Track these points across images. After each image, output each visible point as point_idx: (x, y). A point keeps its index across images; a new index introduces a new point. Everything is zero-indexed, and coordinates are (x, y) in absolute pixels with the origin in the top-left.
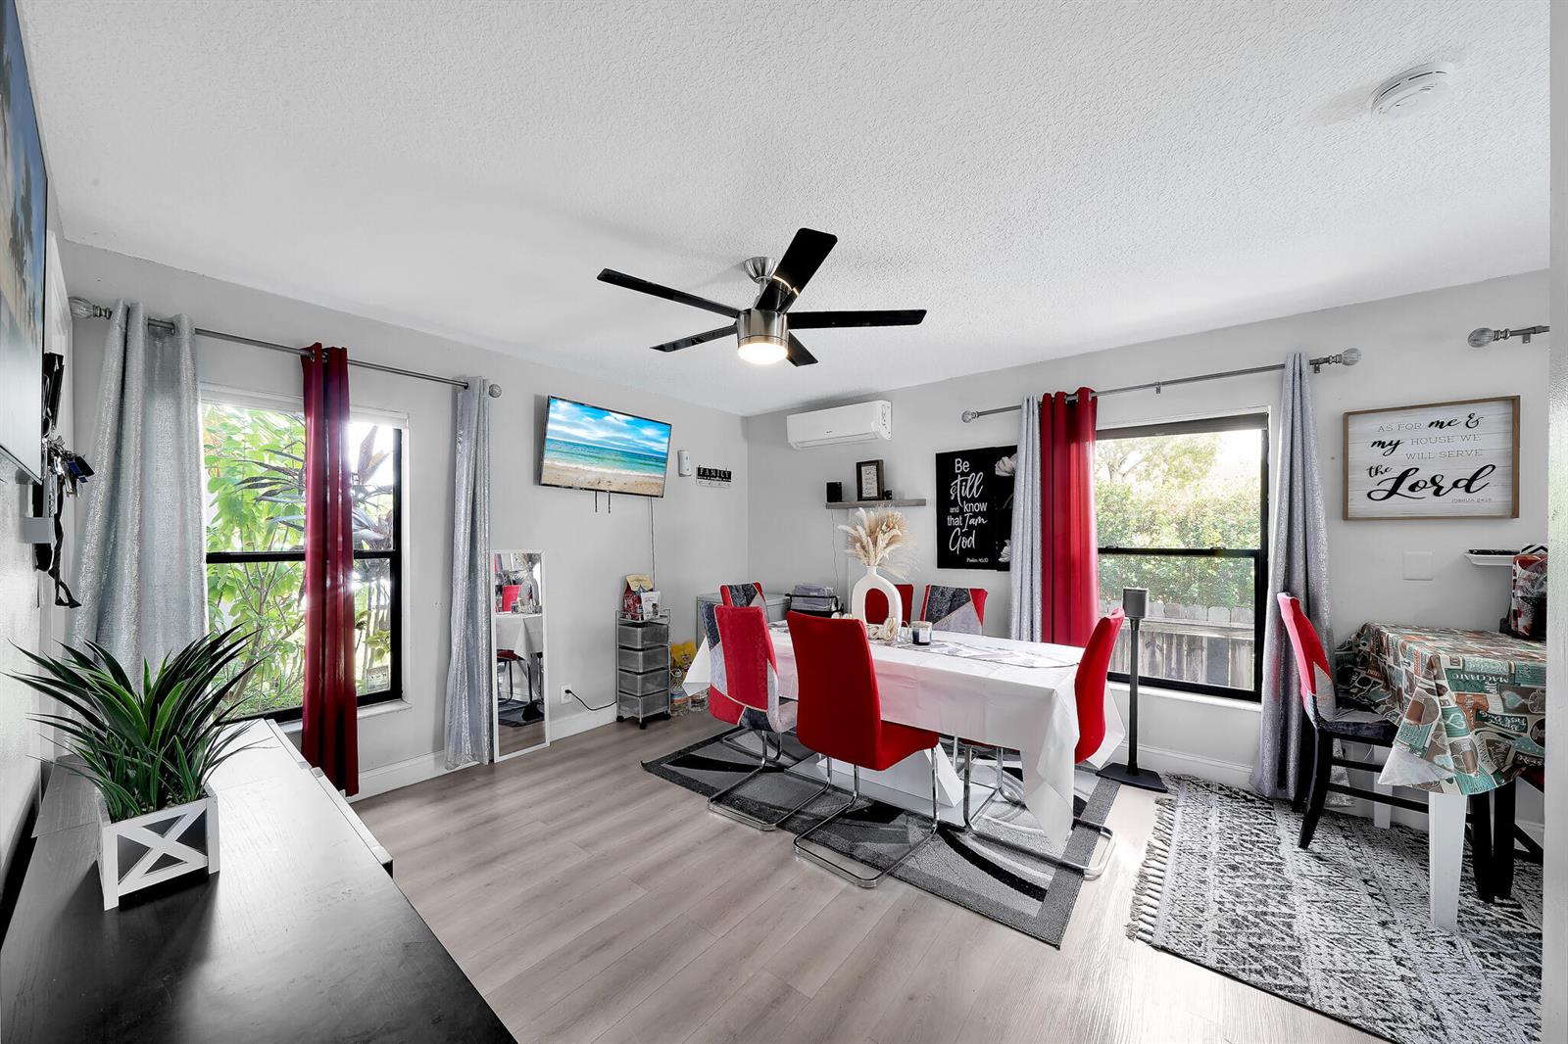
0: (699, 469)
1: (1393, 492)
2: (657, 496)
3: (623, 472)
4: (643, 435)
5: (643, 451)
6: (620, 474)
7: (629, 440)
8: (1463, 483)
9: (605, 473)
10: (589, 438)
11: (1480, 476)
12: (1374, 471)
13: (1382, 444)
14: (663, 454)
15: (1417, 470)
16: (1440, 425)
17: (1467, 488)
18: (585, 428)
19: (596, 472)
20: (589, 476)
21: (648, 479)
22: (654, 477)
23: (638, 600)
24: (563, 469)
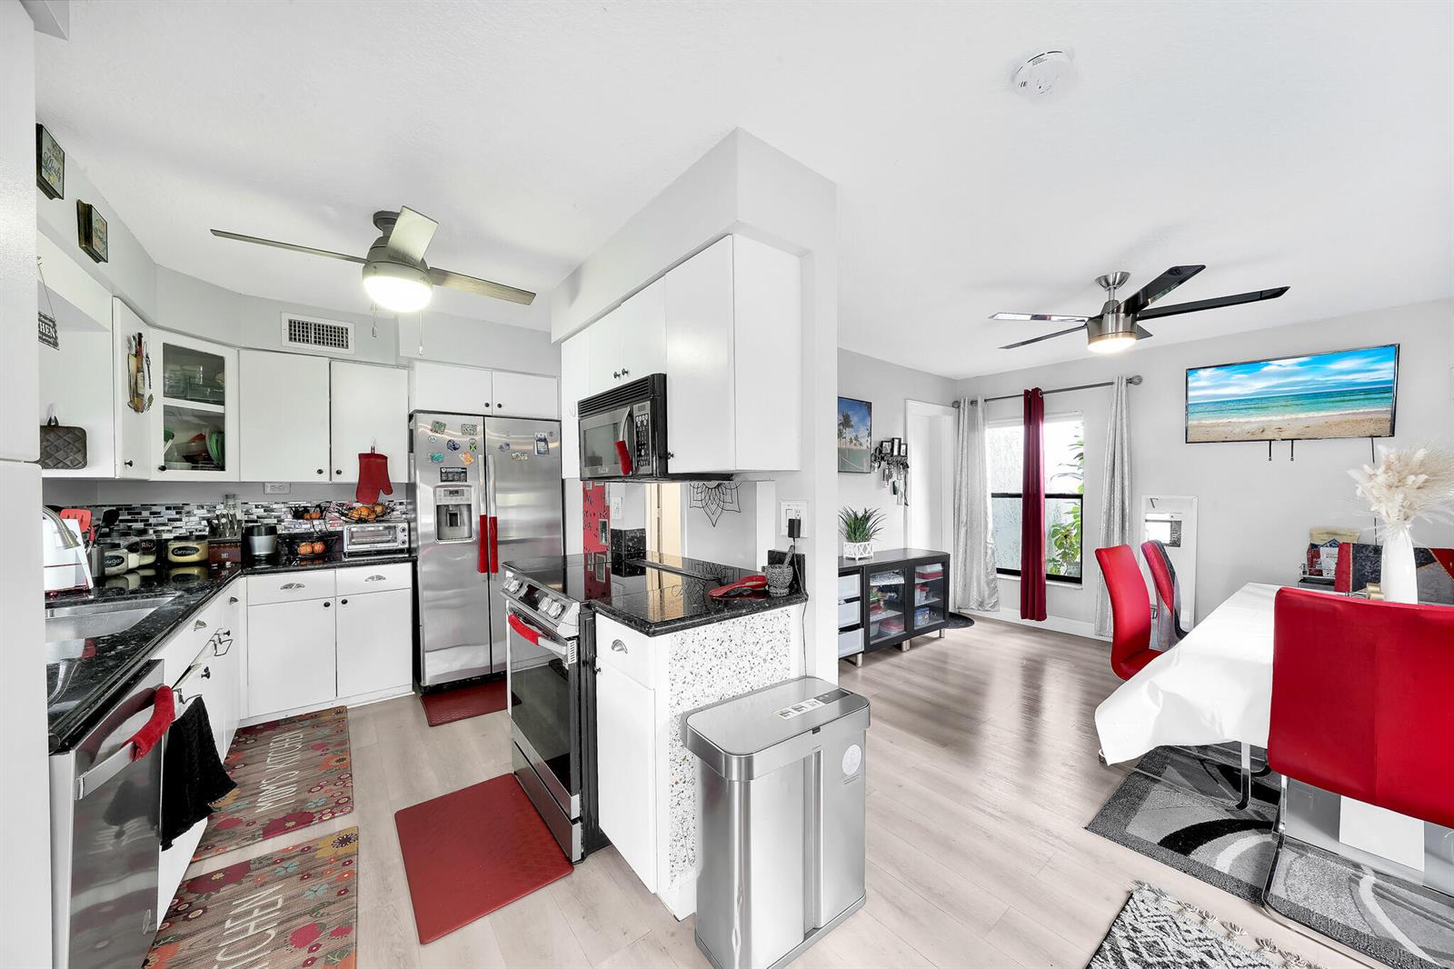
2: (1379, 436)
9: (1272, 421)
19: (1256, 423)
20: (1247, 427)
21: (1350, 417)
22: (1364, 413)
23: (1318, 556)
24: (1213, 426)
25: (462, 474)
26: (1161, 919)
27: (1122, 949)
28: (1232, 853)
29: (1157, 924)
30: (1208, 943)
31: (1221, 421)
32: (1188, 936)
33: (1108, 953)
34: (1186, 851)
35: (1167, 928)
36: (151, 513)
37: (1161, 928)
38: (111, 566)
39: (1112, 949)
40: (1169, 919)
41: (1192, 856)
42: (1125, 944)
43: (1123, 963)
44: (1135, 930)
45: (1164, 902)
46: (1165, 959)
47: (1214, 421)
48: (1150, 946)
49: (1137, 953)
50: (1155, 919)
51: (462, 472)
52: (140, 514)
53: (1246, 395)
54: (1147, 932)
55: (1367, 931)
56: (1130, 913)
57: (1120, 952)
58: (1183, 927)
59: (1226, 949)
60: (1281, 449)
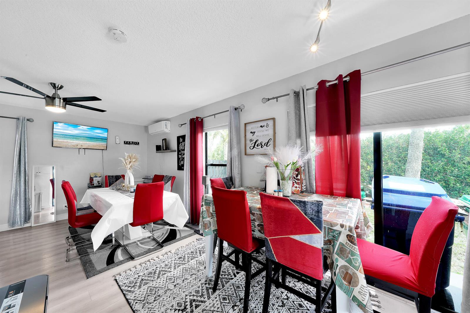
0: (125, 142)
1: (254, 147)
2: (104, 150)
3: (88, 143)
4: (95, 132)
5: (96, 136)
6: (86, 143)
7: (89, 134)
8: (266, 144)
9: (80, 143)
10: (72, 133)
11: (269, 142)
12: (251, 140)
13: (252, 132)
14: (106, 137)
15: (258, 140)
16: (261, 126)
17: (267, 145)
18: (70, 130)
19: (75, 143)
20: (73, 144)
21: (98, 145)
22: (101, 144)
23: (93, 180)
24: (61, 142)
26: (125, 277)
27: (127, 289)
28: (119, 255)
29: (126, 279)
30: (135, 272)
31: (65, 141)
32: (132, 275)
33: (126, 293)
34: (113, 262)
35: (128, 277)
37: (127, 279)
39: (126, 291)
40: (126, 276)
41: (115, 262)
42: (126, 288)
43: (130, 291)
44: (125, 284)
45: (122, 274)
46: (135, 282)
47: (62, 141)
48: (130, 283)
49: (130, 287)
50: (125, 278)
53: (73, 134)
54: (126, 282)
55: (146, 250)
56: (120, 283)
57: (128, 290)
58: (130, 274)
59: (138, 270)
60: (82, 151)
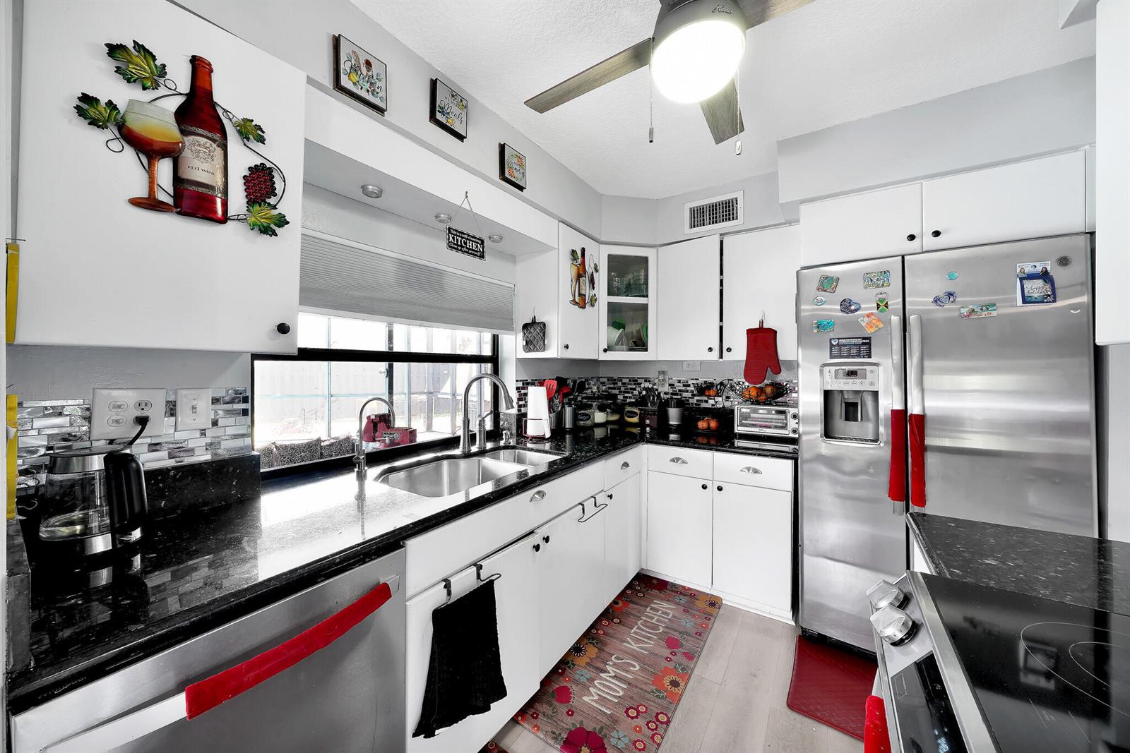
25: (865, 346)
36: (622, 384)
38: (582, 420)
51: (864, 344)
52: (617, 384)
